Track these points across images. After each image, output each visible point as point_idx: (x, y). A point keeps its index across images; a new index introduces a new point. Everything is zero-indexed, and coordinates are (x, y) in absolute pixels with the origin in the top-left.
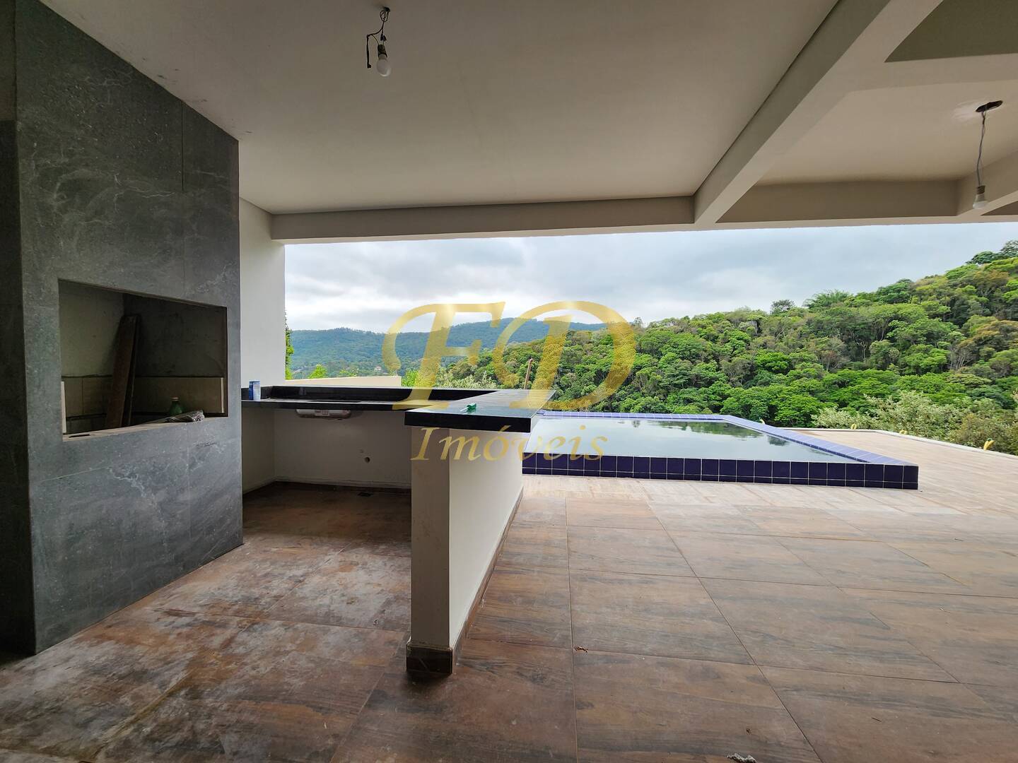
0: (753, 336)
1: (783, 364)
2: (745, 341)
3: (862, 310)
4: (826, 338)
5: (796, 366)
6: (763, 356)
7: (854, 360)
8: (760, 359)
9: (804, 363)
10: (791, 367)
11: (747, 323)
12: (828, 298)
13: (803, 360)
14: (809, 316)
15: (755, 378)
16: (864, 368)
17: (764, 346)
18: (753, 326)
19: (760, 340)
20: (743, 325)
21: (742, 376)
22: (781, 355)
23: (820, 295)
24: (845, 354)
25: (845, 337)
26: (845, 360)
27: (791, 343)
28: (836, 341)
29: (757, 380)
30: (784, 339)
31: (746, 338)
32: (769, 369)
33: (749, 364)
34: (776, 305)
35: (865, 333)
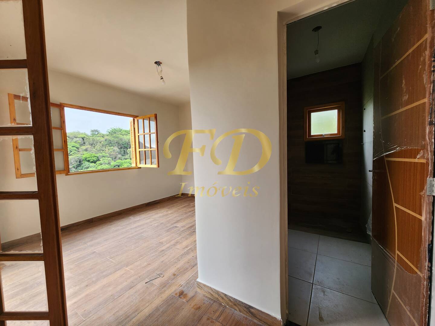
0: (81, 145)
1: (95, 159)
2: (77, 148)
3: (125, 136)
4: (113, 147)
5: (100, 159)
6: (86, 155)
7: (123, 156)
8: (84, 156)
9: (104, 158)
10: (99, 160)
11: (78, 139)
12: (116, 130)
13: (104, 157)
14: (106, 137)
15: (82, 166)
16: (126, 159)
17: (86, 150)
18: (80, 140)
19: (84, 147)
20: (75, 139)
21: (75, 165)
22: (94, 154)
23: (113, 129)
24: (120, 153)
25: (120, 147)
26: (120, 156)
27: (98, 149)
28: (116, 149)
29: (83, 167)
30: (96, 147)
31: (77, 146)
32: (89, 161)
33: (78, 159)
34: (92, 131)
35: (126, 146)
